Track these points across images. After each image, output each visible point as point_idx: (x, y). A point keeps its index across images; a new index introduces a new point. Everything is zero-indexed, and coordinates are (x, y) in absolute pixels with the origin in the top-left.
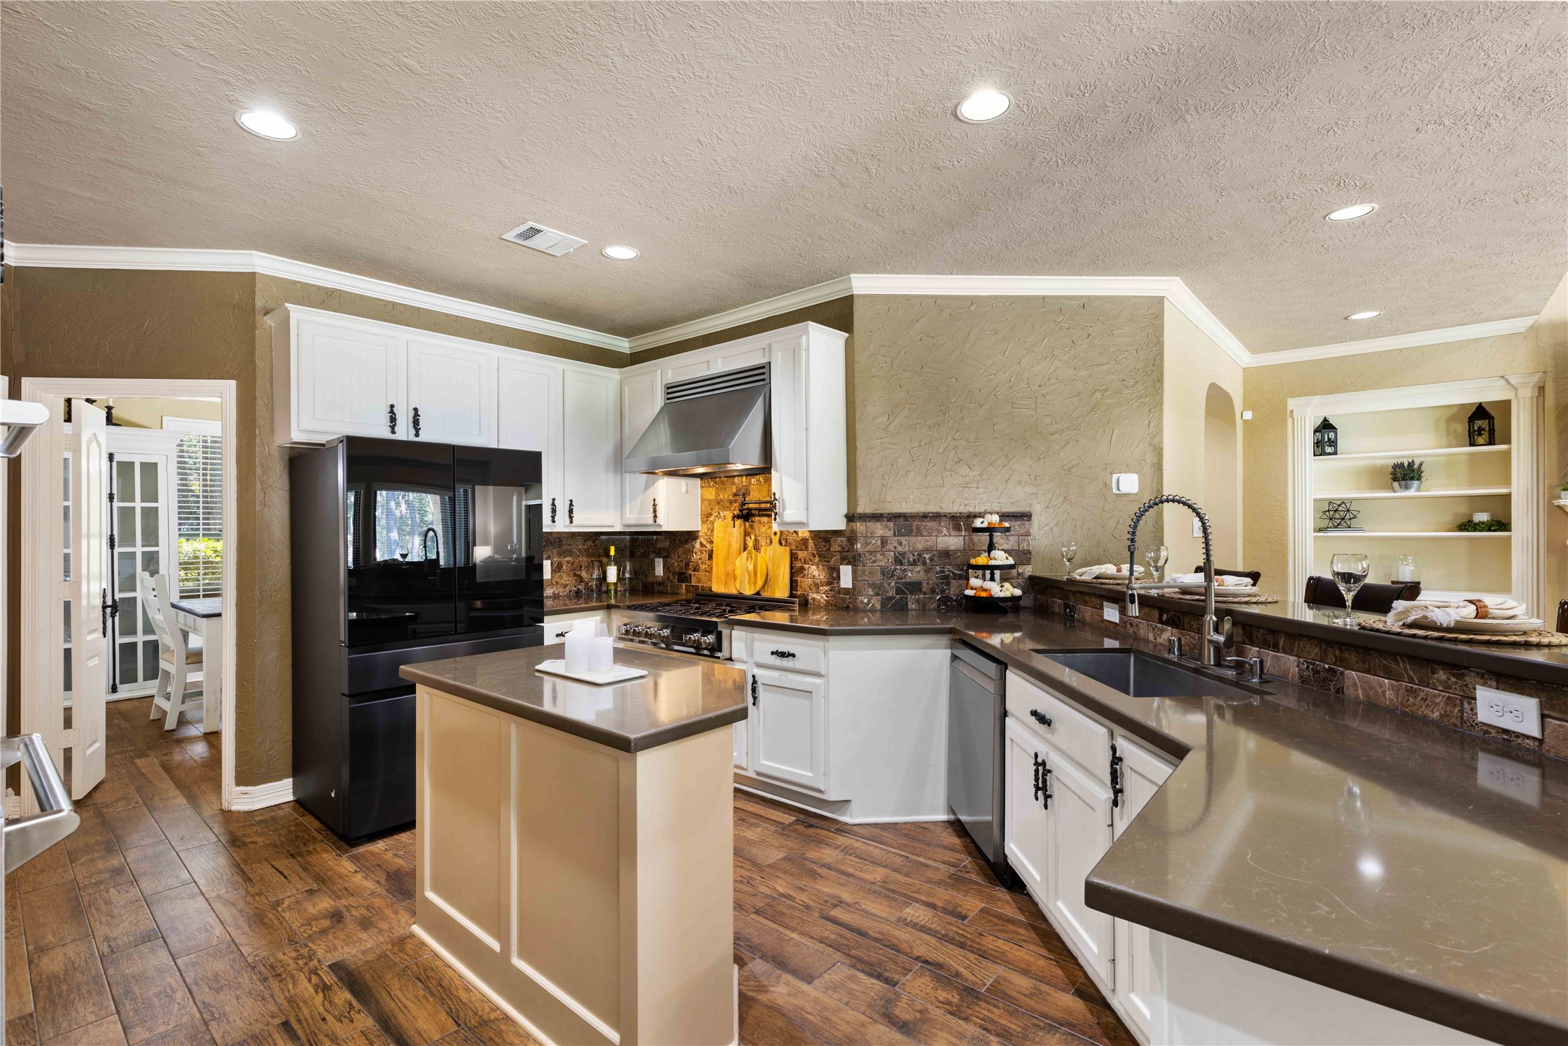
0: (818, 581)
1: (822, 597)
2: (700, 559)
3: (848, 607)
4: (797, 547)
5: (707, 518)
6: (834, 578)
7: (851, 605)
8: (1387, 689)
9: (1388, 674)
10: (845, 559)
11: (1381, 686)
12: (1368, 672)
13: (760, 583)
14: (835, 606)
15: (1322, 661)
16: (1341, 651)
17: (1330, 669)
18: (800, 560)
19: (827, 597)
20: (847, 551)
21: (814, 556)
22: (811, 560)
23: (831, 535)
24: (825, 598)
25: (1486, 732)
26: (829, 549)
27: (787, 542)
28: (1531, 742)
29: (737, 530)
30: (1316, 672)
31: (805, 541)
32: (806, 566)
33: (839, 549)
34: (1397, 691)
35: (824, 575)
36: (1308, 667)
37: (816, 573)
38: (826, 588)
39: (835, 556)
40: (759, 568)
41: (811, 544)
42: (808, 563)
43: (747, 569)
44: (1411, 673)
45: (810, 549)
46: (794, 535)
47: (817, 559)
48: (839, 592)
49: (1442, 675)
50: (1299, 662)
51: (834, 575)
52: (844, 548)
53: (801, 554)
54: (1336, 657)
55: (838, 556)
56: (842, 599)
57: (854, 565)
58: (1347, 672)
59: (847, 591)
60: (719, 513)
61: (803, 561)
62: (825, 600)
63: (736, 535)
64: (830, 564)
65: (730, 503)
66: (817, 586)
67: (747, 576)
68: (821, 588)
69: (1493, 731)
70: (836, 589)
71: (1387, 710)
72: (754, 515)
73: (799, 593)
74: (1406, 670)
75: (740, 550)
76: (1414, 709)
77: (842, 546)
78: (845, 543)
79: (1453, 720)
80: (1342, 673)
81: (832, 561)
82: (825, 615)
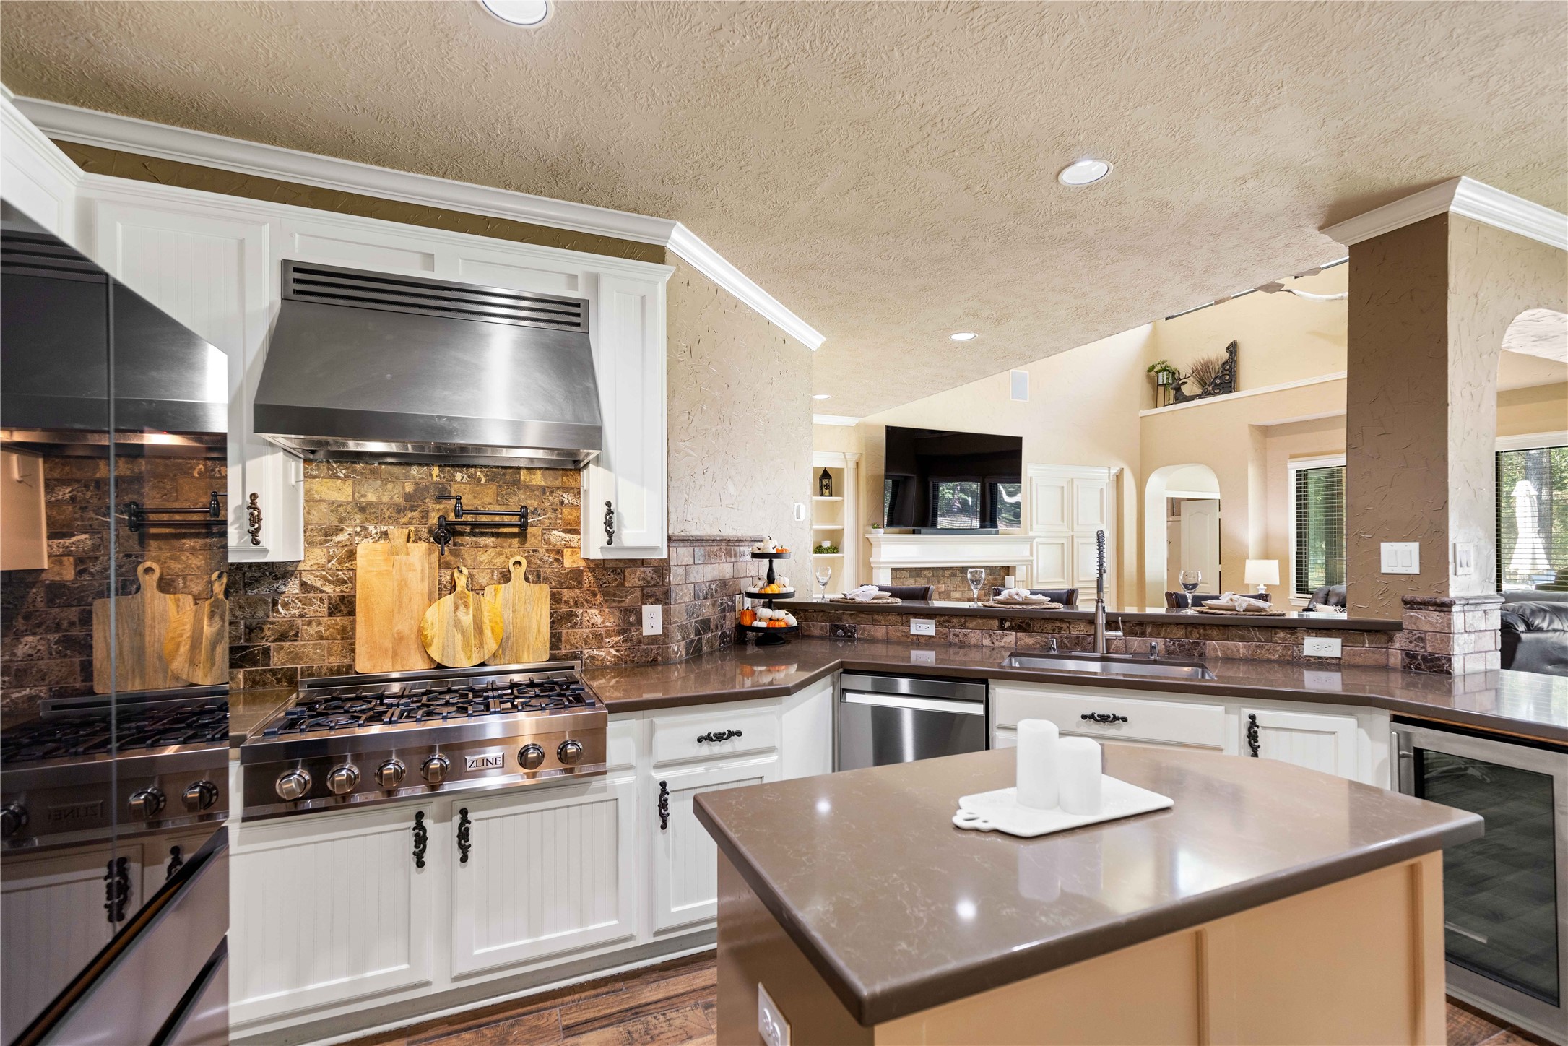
0: (603, 631)
1: (609, 653)
2: (301, 616)
3: (655, 660)
4: (560, 583)
5: (326, 535)
6: (632, 625)
7: (660, 658)
8: (1241, 648)
9: (1242, 639)
10: (651, 597)
11: (1236, 647)
12: (1227, 640)
13: (491, 645)
14: (633, 662)
15: (1187, 638)
16: (1205, 630)
17: (1194, 642)
18: (567, 602)
19: (617, 651)
20: (654, 585)
21: (595, 595)
22: (588, 601)
23: (625, 564)
24: (614, 653)
25: (1309, 660)
26: (622, 584)
27: (538, 576)
28: (1334, 660)
29: (419, 556)
30: (1181, 646)
31: (576, 575)
32: (579, 611)
33: (641, 583)
34: (1248, 648)
35: (612, 620)
36: (1174, 644)
37: (599, 620)
38: (616, 639)
39: (633, 593)
40: (486, 620)
41: (588, 577)
42: (582, 606)
43: (458, 624)
44: (1260, 636)
45: (586, 586)
46: (555, 565)
47: (599, 599)
48: (639, 642)
49: (1282, 634)
50: (1166, 642)
51: (632, 619)
52: (649, 582)
53: (566, 594)
54: (1200, 634)
55: (638, 593)
56: (645, 651)
57: (666, 604)
58: (1208, 642)
59: (653, 639)
60: (364, 528)
61: (572, 604)
62: (615, 656)
63: (418, 567)
64: (623, 604)
65: (399, 512)
66: (599, 638)
67: (459, 637)
68: (608, 640)
69: (1312, 659)
70: (635, 639)
71: (1241, 659)
72: (462, 534)
73: (563, 651)
74: (1256, 635)
75: (430, 593)
76: (1260, 656)
77: (644, 579)
78: (650, 575)
79: (1288, 658)
80: (1204, 644)
81: (627, 601)
82: (615, 677)
